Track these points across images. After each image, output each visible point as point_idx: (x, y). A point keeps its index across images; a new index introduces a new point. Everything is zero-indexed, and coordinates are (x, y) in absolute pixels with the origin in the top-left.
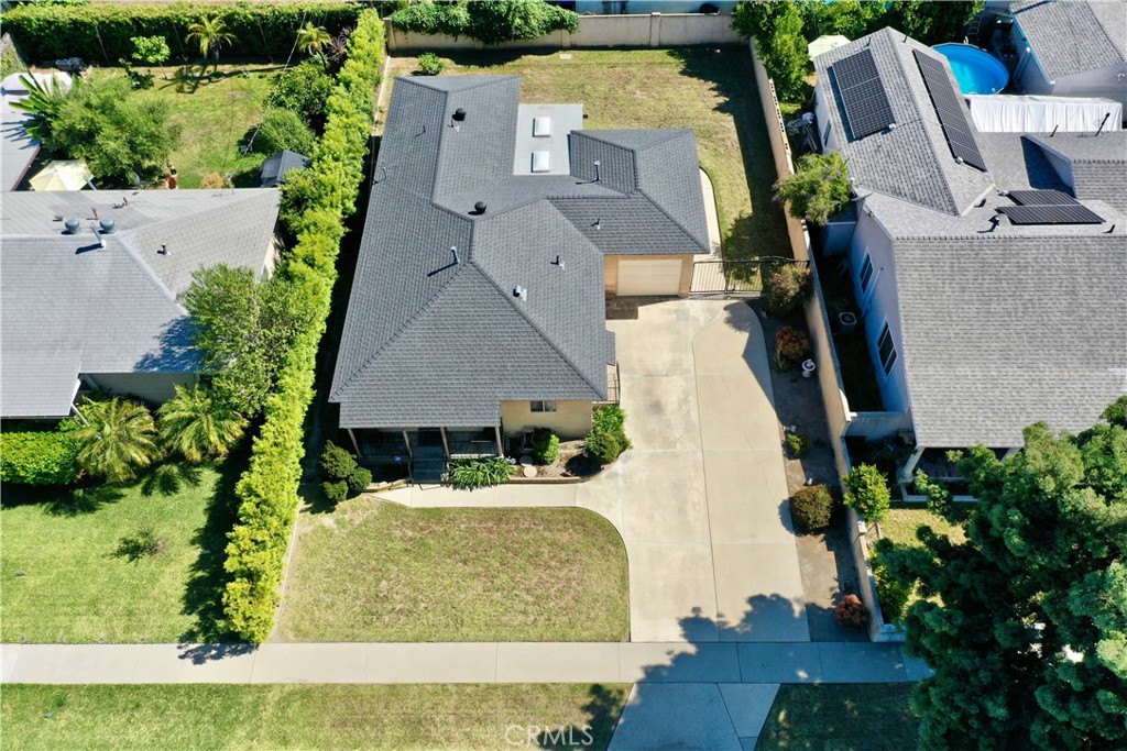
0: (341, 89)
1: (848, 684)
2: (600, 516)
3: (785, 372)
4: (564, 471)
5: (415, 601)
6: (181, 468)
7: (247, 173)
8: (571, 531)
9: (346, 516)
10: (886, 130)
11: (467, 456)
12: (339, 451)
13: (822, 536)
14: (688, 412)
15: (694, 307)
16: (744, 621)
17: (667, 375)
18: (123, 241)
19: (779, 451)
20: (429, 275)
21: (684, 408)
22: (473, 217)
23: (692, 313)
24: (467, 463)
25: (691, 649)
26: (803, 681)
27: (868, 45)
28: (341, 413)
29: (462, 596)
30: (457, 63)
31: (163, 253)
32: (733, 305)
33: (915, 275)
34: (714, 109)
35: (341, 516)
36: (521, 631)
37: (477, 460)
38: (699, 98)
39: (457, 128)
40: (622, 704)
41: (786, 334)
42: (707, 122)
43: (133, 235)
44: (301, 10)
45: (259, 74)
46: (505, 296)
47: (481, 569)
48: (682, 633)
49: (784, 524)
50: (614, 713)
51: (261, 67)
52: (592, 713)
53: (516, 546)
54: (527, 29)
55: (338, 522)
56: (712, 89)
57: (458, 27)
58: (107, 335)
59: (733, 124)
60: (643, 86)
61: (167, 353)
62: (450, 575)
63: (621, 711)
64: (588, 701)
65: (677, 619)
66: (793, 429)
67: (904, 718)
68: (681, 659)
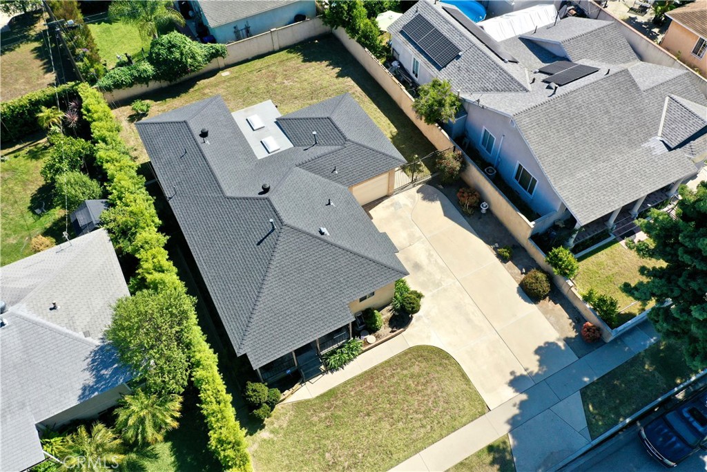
0: (101, 144)
1: (610, 372)
2: (427, 346)
3: (473, 214)
4: (390, 329)
5: (354, 455)
6: (137, 452)
7: (51, 228)
8: (417, 363)
9: (275, 425)
10: (458, 57)
11: (330, 349)
12: (257, 386)
13: (547, 298)
14: (436, 261)
15: (400, 198)
16: (540, 366)
17: (410, 245)
18: (19, 313)
19: (497, 261)
20: (259, 244)
21: (432, 260)
22: (263, 196)
23: (402, 203)
24: (333, 352)
25: (524, 397)
26: (588, 383)
27: (417, 12)
28: (250, 360)
29: (380, 437)
30: (156, 101)
31: (54, 308)
32: (421, 188)
33: (532, 132)
34: (337, 77)
35: (272, 427)
36: (428, 439)
37: (337, 348)
38: (322, 73)
39: (207, 142)
40: (509, 449)
41: (463, 193)
42: (338, 86)
43: (25, 305)
44: (30, 100)
45: (13, 155)
46: (316, 237)
47: (380, 414)
48: (514, 390)
49: (526, 301)
50: (508, 457)
51: (11, 150)
52: (498, 464)
53: (392, 389)
54: (197, 64)
55: (272, 432)
56: (327, 66)
57: (148, 76)
58: (43, 386)
59: (352, 82)
60: (286, 77)
61: (99, 378)
62: (365, 428)
63: (511, 453)
64: (490, 458)
65: (506, 384)
66: (497, 245)
67: (646, 375)
68: (522, 405)
